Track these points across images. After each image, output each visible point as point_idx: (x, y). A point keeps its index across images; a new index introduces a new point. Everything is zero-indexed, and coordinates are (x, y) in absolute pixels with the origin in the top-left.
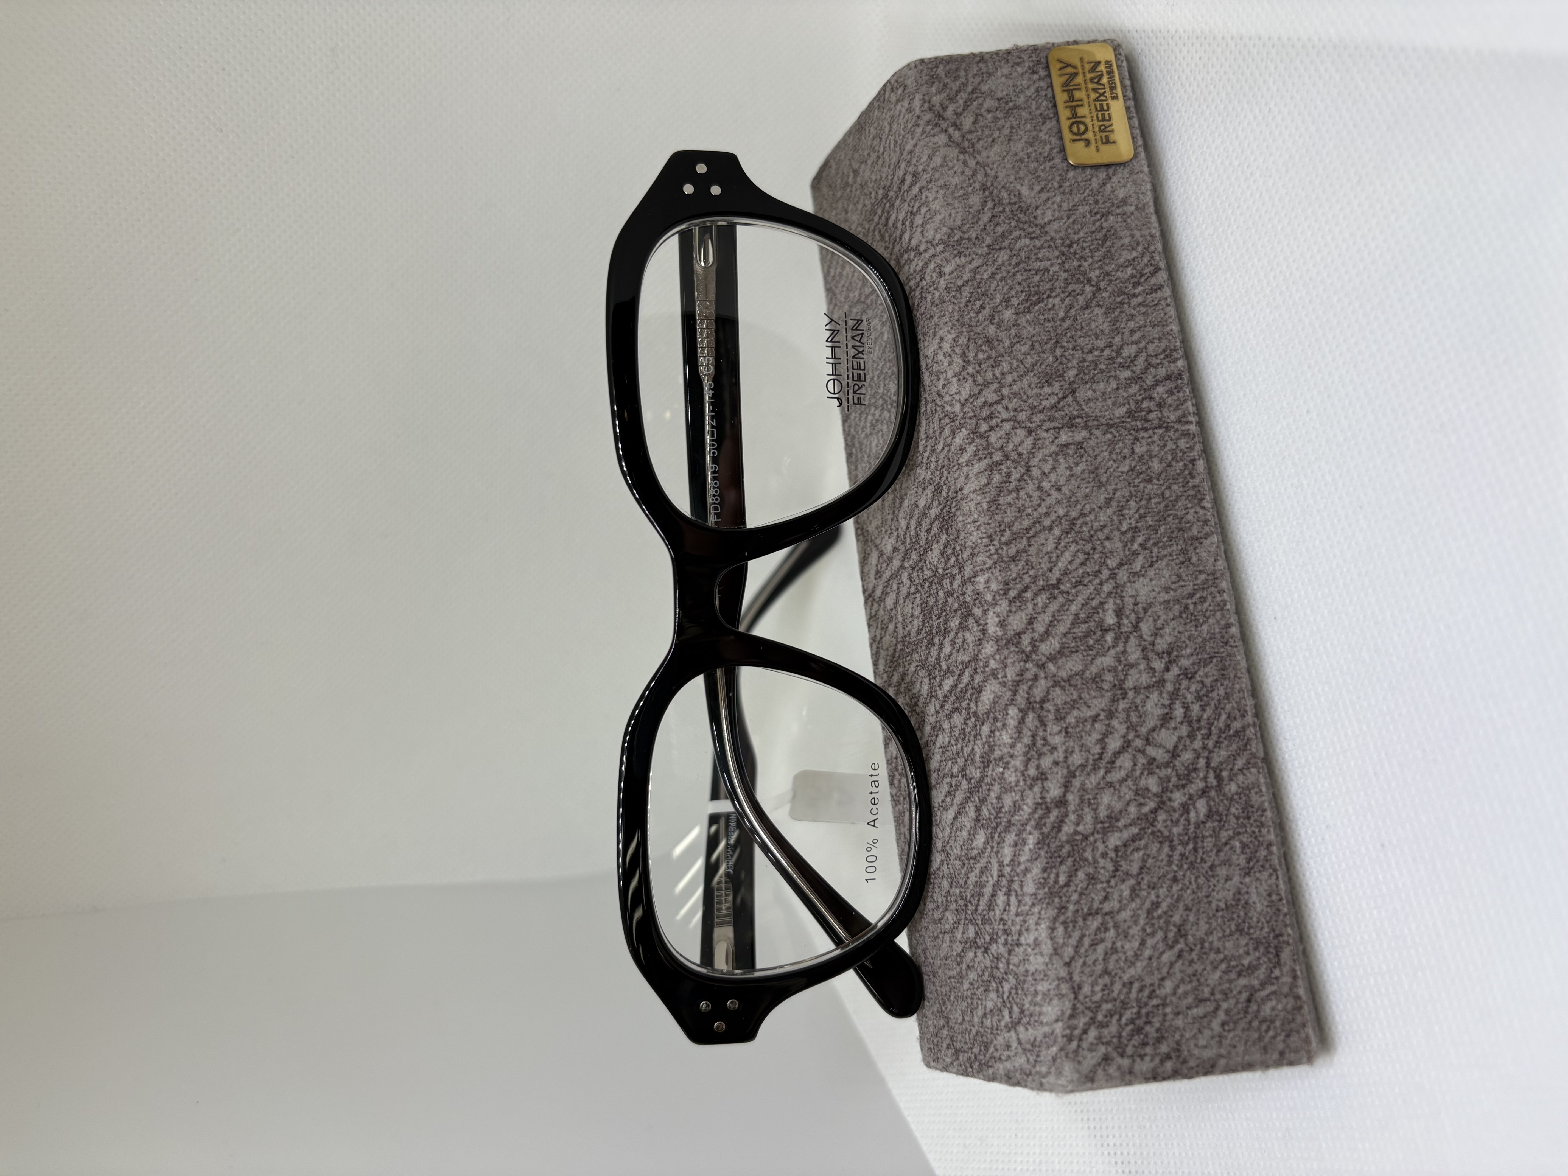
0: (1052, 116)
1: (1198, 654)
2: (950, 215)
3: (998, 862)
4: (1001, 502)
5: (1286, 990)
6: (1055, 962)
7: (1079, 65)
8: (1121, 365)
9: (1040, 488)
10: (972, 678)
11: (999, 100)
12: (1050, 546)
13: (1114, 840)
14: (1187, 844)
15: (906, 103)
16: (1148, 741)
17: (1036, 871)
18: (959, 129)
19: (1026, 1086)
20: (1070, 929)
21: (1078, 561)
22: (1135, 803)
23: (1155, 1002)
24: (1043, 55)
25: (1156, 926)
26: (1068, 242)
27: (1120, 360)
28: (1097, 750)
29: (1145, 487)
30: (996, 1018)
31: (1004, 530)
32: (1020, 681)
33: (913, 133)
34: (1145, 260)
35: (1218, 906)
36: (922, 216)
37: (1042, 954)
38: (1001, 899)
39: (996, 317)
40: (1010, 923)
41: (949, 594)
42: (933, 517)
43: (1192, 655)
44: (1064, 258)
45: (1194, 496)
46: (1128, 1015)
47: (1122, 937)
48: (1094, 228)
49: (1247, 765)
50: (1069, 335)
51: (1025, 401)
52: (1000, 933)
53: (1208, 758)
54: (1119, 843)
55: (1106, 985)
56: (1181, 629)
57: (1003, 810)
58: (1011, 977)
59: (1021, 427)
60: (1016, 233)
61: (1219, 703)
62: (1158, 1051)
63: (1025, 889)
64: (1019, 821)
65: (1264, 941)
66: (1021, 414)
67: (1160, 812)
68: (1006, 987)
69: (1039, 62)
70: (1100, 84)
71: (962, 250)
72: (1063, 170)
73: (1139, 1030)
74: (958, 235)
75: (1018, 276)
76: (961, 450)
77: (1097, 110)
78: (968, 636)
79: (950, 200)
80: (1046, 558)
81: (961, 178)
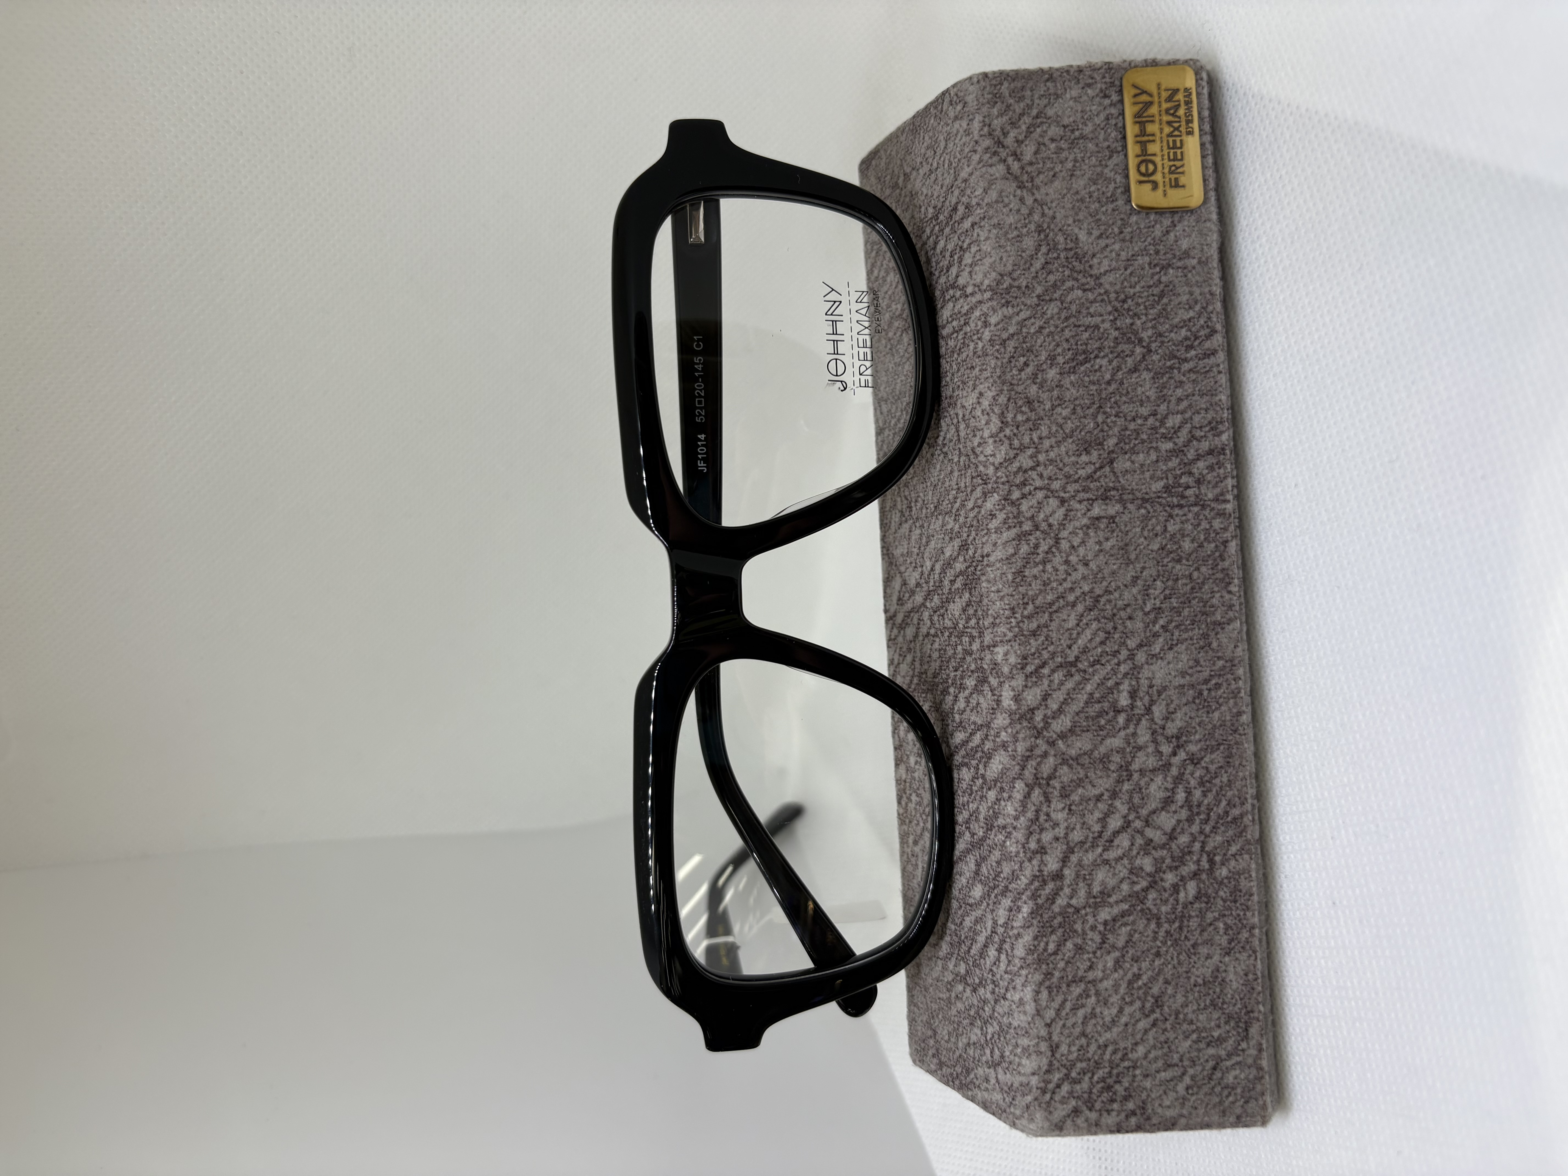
0: (1120, 149)
1: (1206, 740)
2: (1001, 259)
3: (993, 919)
4: (1026, 574)
5: (1250, 1061)
6: (1037, 1022)
7: (1155, 92)
8: (1164, 437)
9: (1067, 562)
11: (1064, 126)
12: (1072, 623)
13: (1105, 914)
14: (1174, 922)
15: (964, 124)
16: (1147, 823)
17: (1027, 938)
18: (1019, 160)
19: (1000, 1119)
20: (1053, 994)
21: (1098, 639)
22: (1128, 881)
23: (1126, 1064)
24: (1117, 75)
25: (1135, 996)
26: (1122, 296)
27: (1163, 430)
28: (1097, 828)
29: (1173, 567)
30: (978, 1051)
31: (1027, 604)
32: (1029, 756)
33: (969, 159)
34: (1202, 322)
35: (1196, 981)
36: (972, 255)
37: (1025, 1013)
38: (992, 952)
39: (1040, 376)
40: (998, 976)
41: (968, 652)
42: (958, 570)
43: (1200, 741)
44: (1116, 314)
45: (1222, 580)
46: (1100, 1073)
47: (1102, 1003)
48: (1151, 283)
49: (1240, 852)
50: (1113, 400)
51: (1061, 470)
52: (989, 982)
53: (1203, 842)
54: (1108, 918)
55: (1082, 1046)
56: (1193, 715)
57: (1002, 875)
58: (995, 1023)
59: (1053, 496)
60: (1069, 284)
61: (1221, 790)
62: (1125, 1107)
63: (1015, 951)
64: (1016, 889)
65: (1235, 1016)
66: (1055, 482)
67: (1152, 891)
68: (990, 1030)
69: (1112, 84)
70: (1177, 116)
71: (1011, 299)
72: (1125, 213)
73: (1109, 1088)
74: (1007, 281)
75: (1067, 331)
76: (991, 515)
77: (1169, 148)
78: (982, 700)
79: (1002, 242)
80: (1067, 635)
81: (1016, 218)
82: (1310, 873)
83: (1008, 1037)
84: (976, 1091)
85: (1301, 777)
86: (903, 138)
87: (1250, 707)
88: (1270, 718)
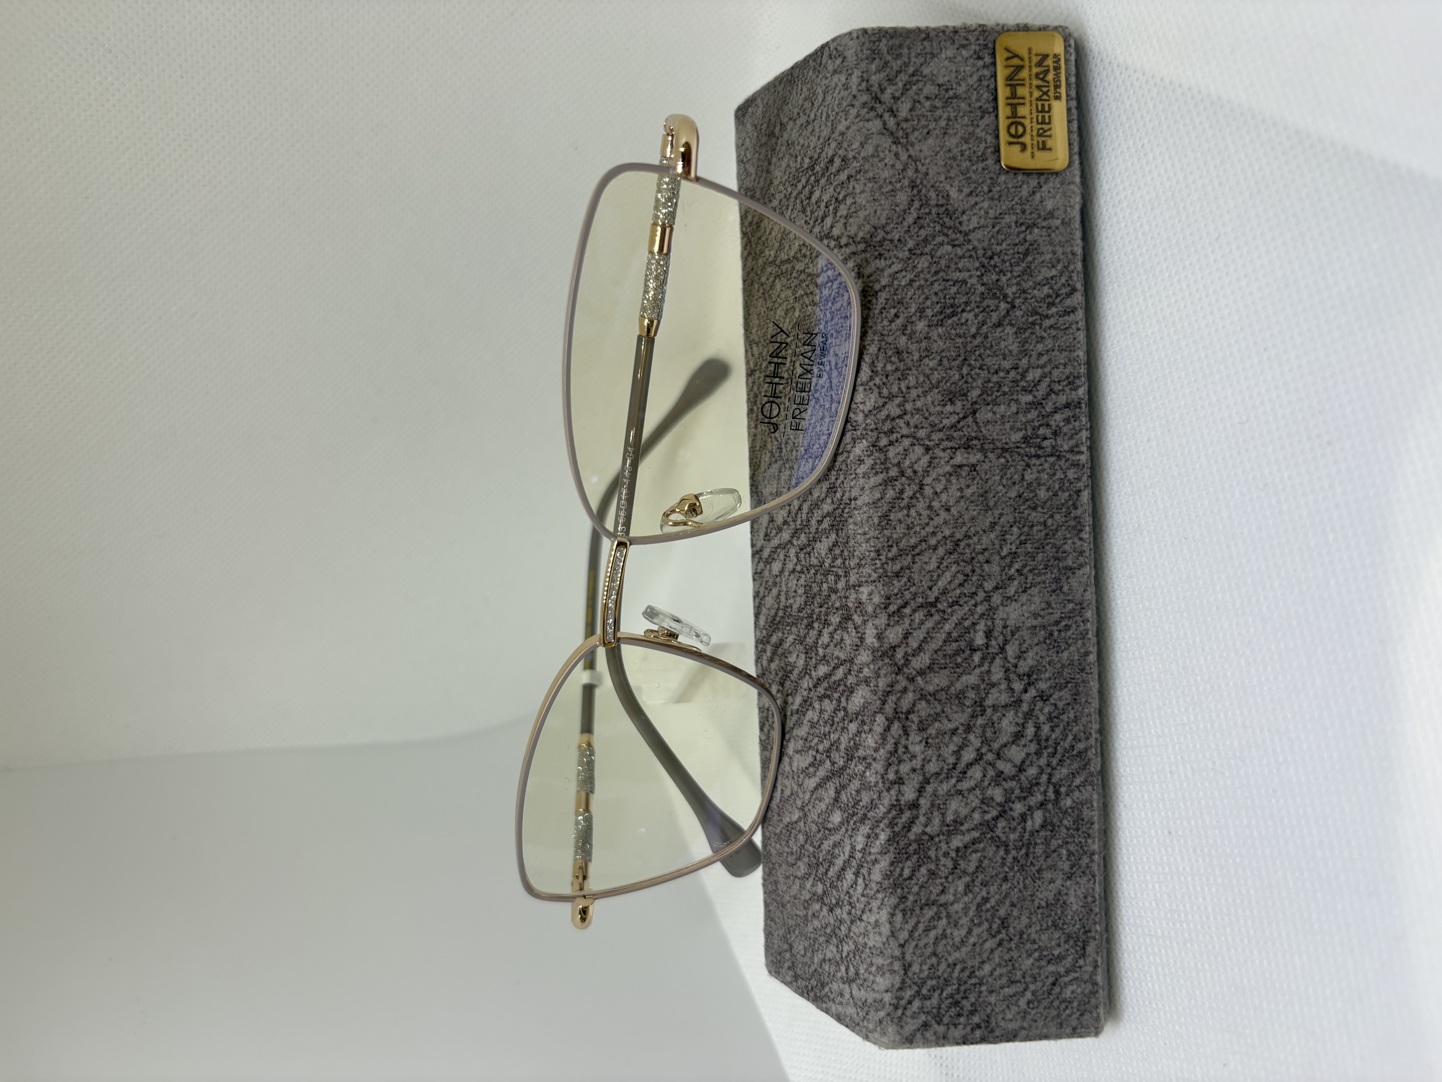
0: (991, 110)
1: (1055, 679)
2: (875, 212)
3: (851, 844)
4: (892, 518)
5: (1086, 977)
6: (891, 943)
7: (1026, 57)
8: (1025, 390)
9: (930, 507)
10: (846, 676)
11: (939, 85)
12: (933, 565)
13: (957, 842)
14: (1021, 849)
15: (843, 78)
16: (999, 756)
17: (884, 863)
18: (895, 116)
19: (853, 1031)
20: (907, 916)
21: (957, 582)
22: (979, 810)
23: (973, 981)
24: (991, 38)
25: (983, 918)
26: (989, 253)
27: (1023, 384)
28: (951, 760)
29: (1029, 515)
30: (833, 967)
31: (892, 546)
32: (890, 692)
34: (1063, 280)
36: (847, 207)
37: (880, 934)
38: (849, 876)
39: (909, 328)
40: (855, 899)
42: (825, 511)
43: (1050, 679)
44: (983, 270)
45: (1074, 528)
46: (949, 990)
47: (952, 925)
48: (1017, 241)
49: (1084, 784)
50: (977, 353)
51: (926, 419)
52: (845, 903)
53: (1050, 774)
54: (960, 845)
55: (932, 965)
56: (1044, 654)
57: (861, 804)
58: (850, 942)
59: (919, 444)
60: (939, 239)
61: (1068, 725)
62: (970, 1021)
63: (872, 876)
64: (874, 817)
65: (1074, 936)
66: (921, 431)
67: (1001, 820)
68: (846, 948)
69: (986, 46)
70: (1045, 81)
71: (883, 252)
72: (995, 173)
73: (957, 1003)
74: (881, 234)
75: (936, 285)
76: (859, 460)
77: (1038, 111)
78: (846, 637)
79: (877, 195)
80: (928, 577)
81: (891, 172)
82: (1148, 804)
83: (863, 956)
84: (830, 1004)
85: (1143, 715)
86: (780, 88)
87: (1096, 647)
88: (1115, 658)
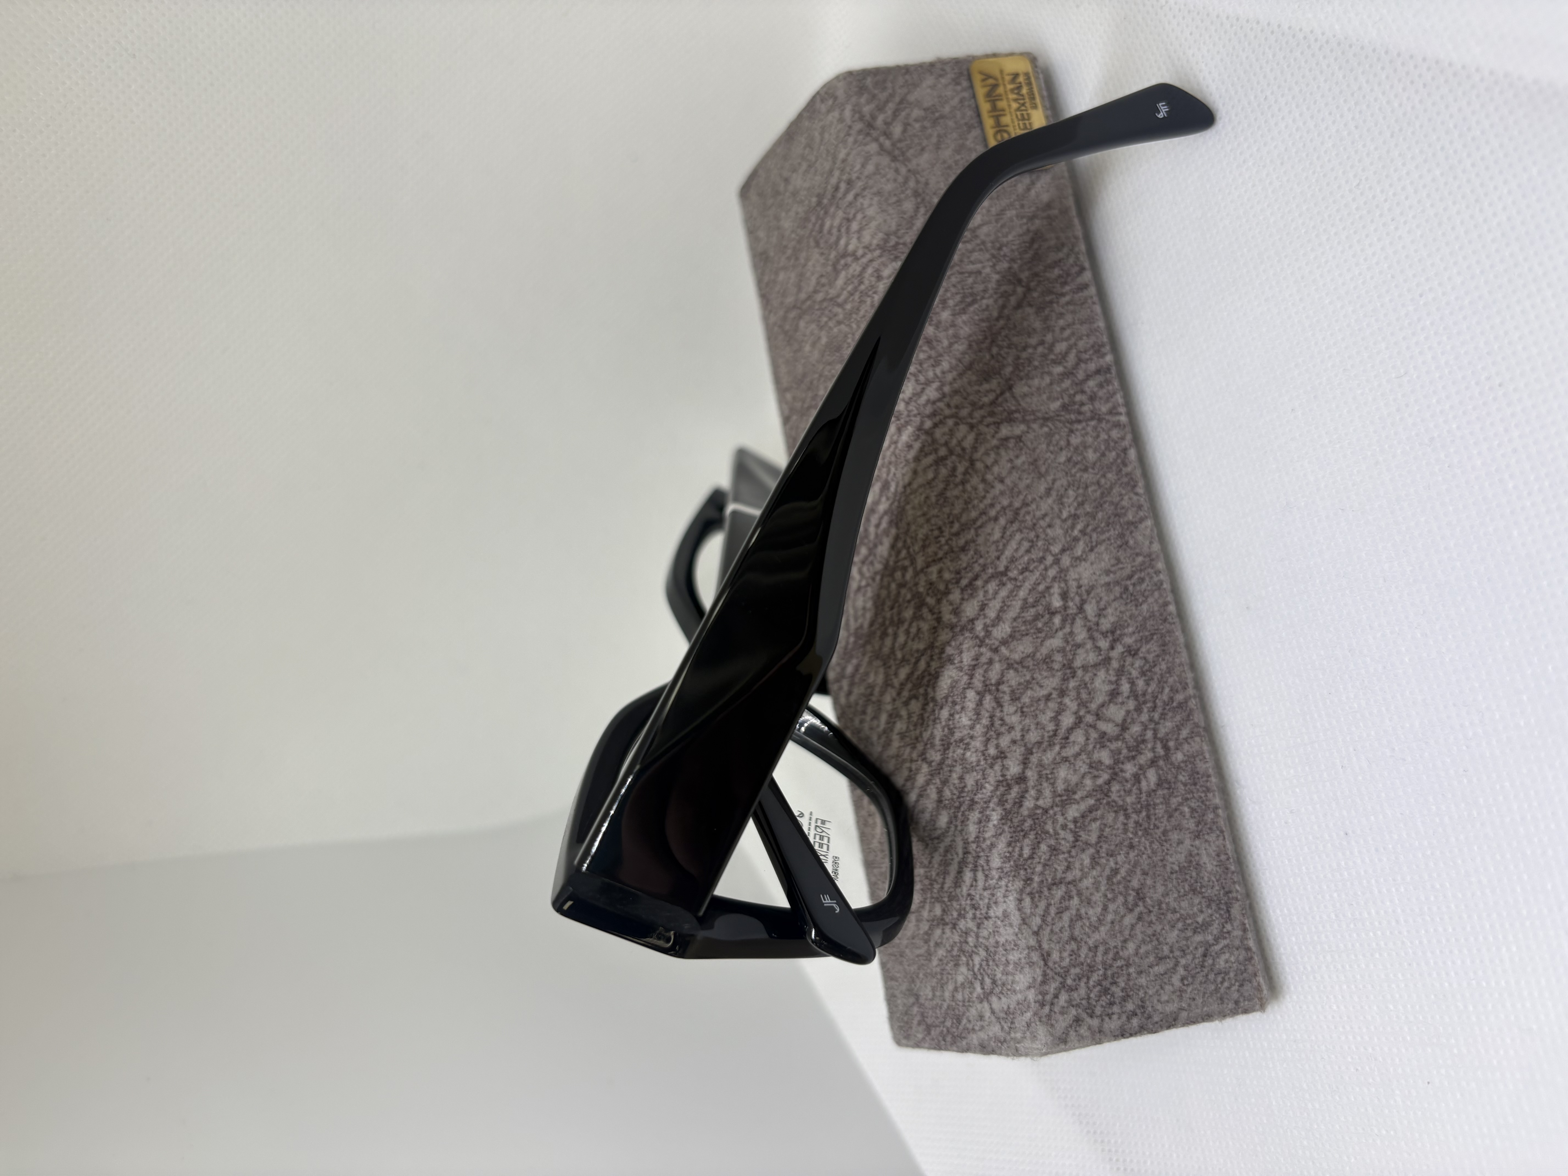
0: (976, 125)
1: (1139, 632)
2: (885, 221)
3: (963, 840)
4: (948, 495)
5: (1237, 942)
6: (1024, 931)
7: (999, 76)
8: (1054, 362)
9: (984, 481)
10: (928, 665)
11: (926, 110)
12: (997, 535)
13: (1073, 812)
14: (1140, 812)
15: (836, 114)
16: (1098, 716)
17: (1001, 845)
18: (889, 138)
19: (1000, 1054)
20: (1036, 900)
21: (1023, 549)
22: (1090, 775)
23: (1119, 963)
24: (965, 67)
25: (1117, 892)
26: (998, 245)
27: (1052, 357)
28: (1051, 727)
29: (1081, 477)
30: (967, 991)
31: (953, 522)
32: (975, 665)
33: (844, 142)
34: (1071, 261)
36: (858, 222)
37: (1011, 925)
38: (967, 875)
40: (977, 897)
41: (901, 585)
42: (881, 512)
43: (1134, 633)
44: (994, 260)
45: (1128, 484)
46: (1095, 977)
47: (1085, 904)
48: (1021, 232)
50: (1003, 334)
51: (965, 399)
52: (968, 908)
53: (1154, 730)
54: (1077, 815)
55: (1073, 951)
56: (1123, 608)
57: (966, 790)
58: (980, 949)
59: (963, 423)
61: (1162, 678)
62: (1125, 1009)
63: (991, 864)
64: (982, 799)
65: (1215, 898)
66: (962, 410)
67: (1114, 783)
68: (977, 960)
69: (961, 74)
70: (1021, 95)
73: (1106, 991)
74: (893, 240)
77: (1019, 120)
78: (922, 625)
79: (884, 207)
80: (993, 547)
81: (894, 186)
83: (997, 957)
84: (971, 1038)
86: (780, 150)
87: (1173, 602)
